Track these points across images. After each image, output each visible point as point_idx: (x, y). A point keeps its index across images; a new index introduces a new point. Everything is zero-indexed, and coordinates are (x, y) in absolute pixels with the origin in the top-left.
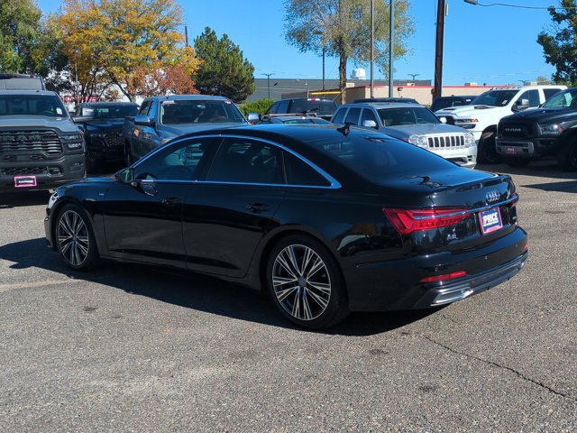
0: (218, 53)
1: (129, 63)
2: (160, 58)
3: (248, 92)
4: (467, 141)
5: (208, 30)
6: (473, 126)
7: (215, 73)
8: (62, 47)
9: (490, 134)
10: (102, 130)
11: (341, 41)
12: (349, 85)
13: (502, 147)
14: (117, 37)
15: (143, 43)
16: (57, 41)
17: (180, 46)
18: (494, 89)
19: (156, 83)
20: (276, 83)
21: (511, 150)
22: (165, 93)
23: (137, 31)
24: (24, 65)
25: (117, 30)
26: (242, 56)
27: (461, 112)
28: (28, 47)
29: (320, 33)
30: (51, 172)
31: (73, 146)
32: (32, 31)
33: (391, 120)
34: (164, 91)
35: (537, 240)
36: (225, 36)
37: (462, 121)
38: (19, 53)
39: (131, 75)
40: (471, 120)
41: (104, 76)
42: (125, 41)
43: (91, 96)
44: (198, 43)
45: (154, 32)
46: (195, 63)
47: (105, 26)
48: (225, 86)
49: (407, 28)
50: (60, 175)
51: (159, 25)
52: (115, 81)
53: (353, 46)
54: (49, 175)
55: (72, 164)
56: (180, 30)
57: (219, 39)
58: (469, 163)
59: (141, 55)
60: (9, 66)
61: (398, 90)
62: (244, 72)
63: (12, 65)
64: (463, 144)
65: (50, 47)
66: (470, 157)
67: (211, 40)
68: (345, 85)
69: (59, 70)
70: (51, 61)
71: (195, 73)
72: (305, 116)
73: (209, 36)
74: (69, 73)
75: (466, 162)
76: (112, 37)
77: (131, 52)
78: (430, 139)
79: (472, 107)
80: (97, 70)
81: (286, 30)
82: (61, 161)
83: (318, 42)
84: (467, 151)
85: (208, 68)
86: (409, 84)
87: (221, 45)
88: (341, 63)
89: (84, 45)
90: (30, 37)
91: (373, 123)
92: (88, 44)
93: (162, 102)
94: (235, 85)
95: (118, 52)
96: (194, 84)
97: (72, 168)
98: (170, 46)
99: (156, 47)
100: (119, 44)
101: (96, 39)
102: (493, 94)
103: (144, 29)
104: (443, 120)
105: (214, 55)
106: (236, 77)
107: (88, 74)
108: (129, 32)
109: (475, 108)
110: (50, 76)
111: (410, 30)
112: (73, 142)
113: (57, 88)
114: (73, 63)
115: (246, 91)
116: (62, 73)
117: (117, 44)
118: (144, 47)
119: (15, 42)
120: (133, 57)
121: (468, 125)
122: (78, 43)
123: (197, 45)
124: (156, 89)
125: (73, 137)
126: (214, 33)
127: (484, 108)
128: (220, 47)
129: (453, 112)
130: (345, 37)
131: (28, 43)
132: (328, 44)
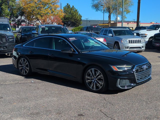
0: (71, 12)
1: (42, 14)
2: (52, 13)
3: (80, 24)
4: (142, 41)
5: (68, 4)
6: (146, 36)
7: (69, 18)
8: (22, 9)
9: (151, 39)
10: (26, 35)
11: (109, 8)
12: (112, 22)
13: (155, 44)
14: (39, 6)
15: (47, 8)
16: (21, 7)
17: (59, 9)
18: (154, 24)
19: (50, 20)
20: (90, 21)
21: (158, 45)
22: (53, 24)
23: (45, 4)
24: (11, 15)
25: (39, 4)
26: (78, 12)
27: (142, 32)
28: (12, 9)
29: (103, 5)
30: (3, 48)
31: (11, 40)
32: (14, 4)
33: (119, 34)
34: (52, 23)
35: (155, 76)
36: (73, 6)
37: (142, 34)
38: (10, 11)
39: (43, 18)
40: (145, 34)
41: (35, 18)
42: (41, 7)
43: (31, 24)
44: (64, 8)
45: (51, 5)
46: (63, 14)
47: (36, 2)
48: (72, 22)
49: (131, 4)
50: (6, 49)
51: (52, 3)
52: (38, 20)
53: (113, 10)
54: (3, 49)
55: (10, 46)
56: (59, 4)
57: (71, 7)
58: (142, 49)
59: (46, 12)
60: (6, 15)
61: (128, 24)
62: (79, 18)
63: (7, 15)
64: (140, 42)
65: (19, 9)
66: (143, 46)
67: (69, 7)
68: (110, 22)
69: (21, 16)
70: (19, 13)
71: (63, 18)
72: (89, 32)
73: (68, 6)
74: (24, 17)
75: (141, 48)
76: (37, 6)
77: (43, 11)
78: (129, 40)
79: (146, 30)
80: (33, 16)
81: (92, 4)
82: (7, 44)
83: (102, 8)
84: (142, 45)
85: (67, 16)
86: (132, 22)
87: (72, 9)
88: (109, 15)
89: (29, 9)
90: (13, 6)
91: (111, 35)
92: (30, 8)
93: (41, 27)
94: (75, 22)
95: (39, 11)
96: (62, 21)
97: (10, 47)
98: (55, 9)
99: (51, 9)
100: (40, 8)
101: (33, 7)
102: (153, 26)
103: (47, 4)
104: (135, 34)
105: (69, 12)
106: (76, 19)
107: (30, 17)
108: (43, 5)
109: (147, 30)
110: (19, 18)
111: (132, 5)
112: (11, 39)
113: (21, 22)
114: (25, 14)
115: (79, 24)
116: (23, 17)
117: (39, 8)
118: (47, 9)
119: (8, 7)
120: (43, 12)
121: (144, 36)
122: (27, 8)
123: (64, 9)
124: (50, 22)
125: (11, 37)
126: (69, 5)
127: (150, 30)
128: (71, 10)
129: (139, 32)
130: (111, 7)
131: (12, 8)
132: (105, 9)
